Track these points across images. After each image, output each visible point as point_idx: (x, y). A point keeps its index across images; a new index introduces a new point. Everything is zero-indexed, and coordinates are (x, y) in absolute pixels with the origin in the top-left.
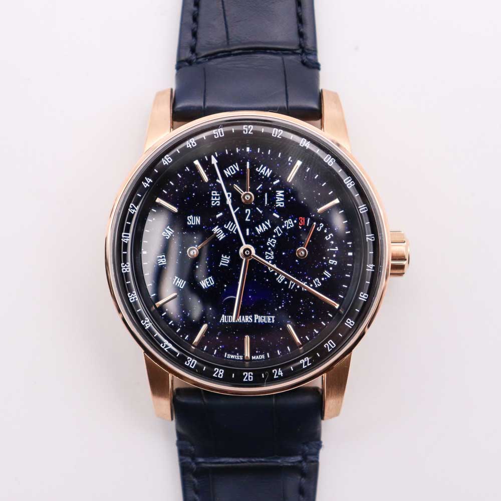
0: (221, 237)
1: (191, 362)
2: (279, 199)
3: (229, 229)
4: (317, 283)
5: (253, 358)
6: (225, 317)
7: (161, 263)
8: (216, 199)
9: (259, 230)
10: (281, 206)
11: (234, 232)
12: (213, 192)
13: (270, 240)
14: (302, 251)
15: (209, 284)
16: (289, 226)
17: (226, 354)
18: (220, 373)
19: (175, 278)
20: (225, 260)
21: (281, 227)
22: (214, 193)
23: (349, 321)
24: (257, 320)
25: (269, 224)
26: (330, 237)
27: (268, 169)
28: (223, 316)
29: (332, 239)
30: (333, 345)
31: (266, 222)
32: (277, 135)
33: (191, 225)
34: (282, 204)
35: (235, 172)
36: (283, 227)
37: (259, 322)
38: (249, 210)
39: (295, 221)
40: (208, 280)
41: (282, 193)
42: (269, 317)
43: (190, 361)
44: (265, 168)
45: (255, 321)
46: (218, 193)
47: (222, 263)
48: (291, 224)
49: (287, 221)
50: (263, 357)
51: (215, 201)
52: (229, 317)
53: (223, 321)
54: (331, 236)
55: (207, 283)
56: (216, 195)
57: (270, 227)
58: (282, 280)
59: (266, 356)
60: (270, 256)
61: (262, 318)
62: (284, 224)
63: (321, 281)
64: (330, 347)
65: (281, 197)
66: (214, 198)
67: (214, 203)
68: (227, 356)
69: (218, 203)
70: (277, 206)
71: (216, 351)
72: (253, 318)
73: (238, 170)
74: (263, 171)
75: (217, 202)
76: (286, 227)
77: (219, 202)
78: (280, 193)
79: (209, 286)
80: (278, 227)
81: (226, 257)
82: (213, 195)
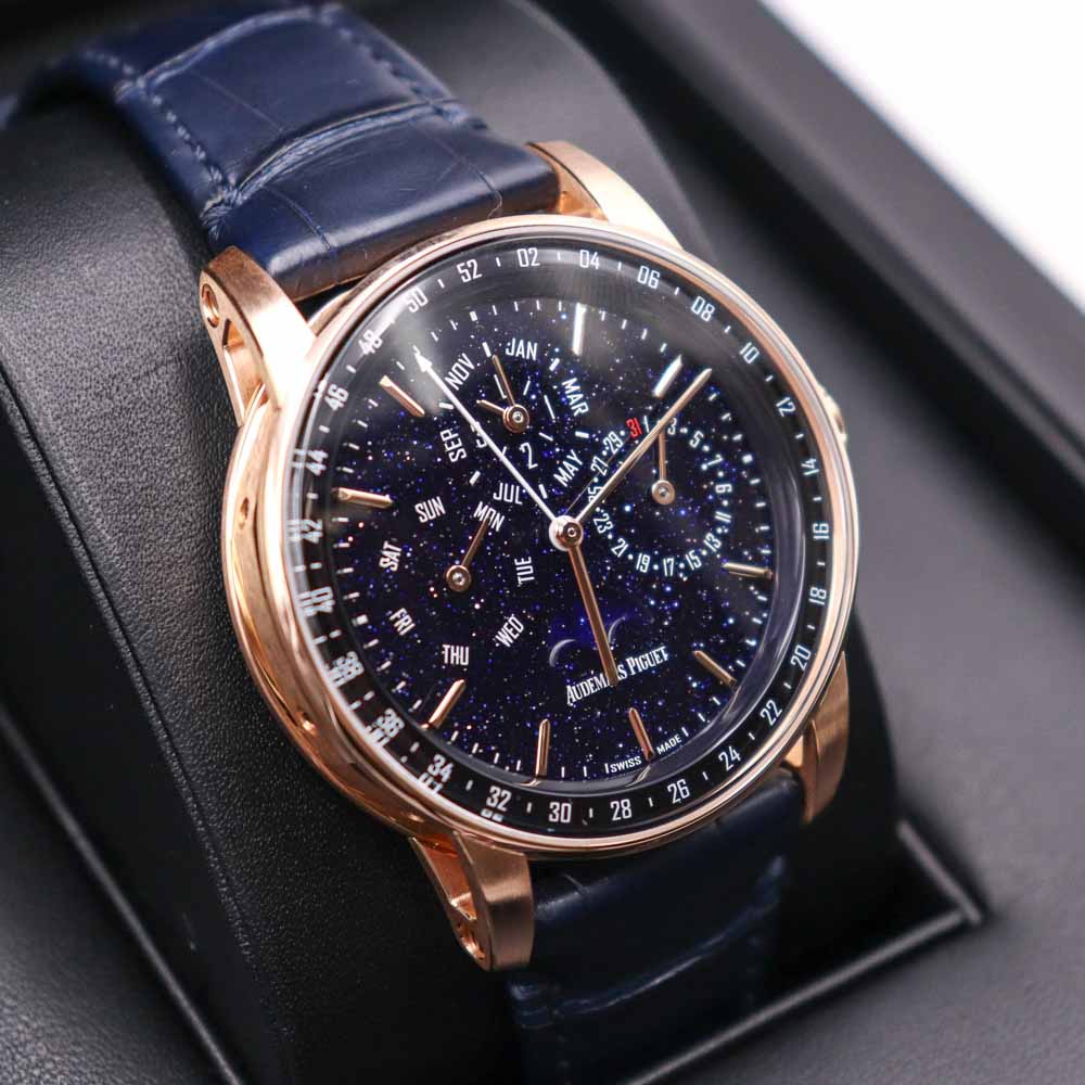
0: (498, 522)
1: (560, 812)
2: (574, 399)
3: (506, 499)
4: (712, 543)
5: (661, 750)
6: (574, 688)
7: (404, 628)
8: (454, 446)
9: (563, 478)
10: (583, 411)
11: (517, 502)
12: (442, 433)
13: (592, 490)
14: (662, 489)
15: (515, 632)
16: (615, 447)
17: (606, 765)
18: (625, 809)
19: (444, 649)
20: (525, 569)
21: (601, 456)
22: (446, 435)
23: (815, 592)
24: (636, 668)
25: (575, 458)
26: (698, 440)
27: (529, 344)
28: (569, 687)
29: (703, 442)
30: (806, 654)
31: (569, 457)
32: (530, 262)
33: (430, 521)
34: (583, 408)
35: (468, 374)
36: (605, 453)
37: (640, 670)
38: (527, 444)
39: (622, 433)
40: (510, 626)
41: (574, 384)
42: (654, 652)
43: (558, 809)
44: (521, 343)
45: (633, 673)
46: (453, 432)
47: (522, 576)
48: (618, 442)
49: (606, 439)
50: (676, 739)
51: (455, 451)
52: (581, 684)
53: (574, 700)
54: (699, 436)
55: (510, 631)
56: (451, 436)
57: (581, 463)
58: (647, 565)
59: (681, 735)
60: (604, 524)
61: (644, 660)
62: (603, 447)
63: (717, 535)
64: (803, 661)
65: (575, 393)
66: (450, 445)
67: (454, 457)
68: (610, 769)
69: (462, 454)
70: (576, 414)
71: (585, 768)
72: (626, 668)
73: (472, 367)
74: (520, 352)
75: (459, 451)
76: (609, 452)
77: (463, 450)
78: (570, 385)
79: (515, 637)
80: (595, 458)
81: (523, 562)
82: (444, 439)
